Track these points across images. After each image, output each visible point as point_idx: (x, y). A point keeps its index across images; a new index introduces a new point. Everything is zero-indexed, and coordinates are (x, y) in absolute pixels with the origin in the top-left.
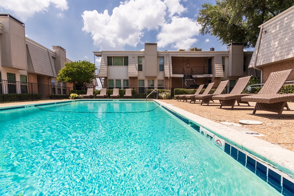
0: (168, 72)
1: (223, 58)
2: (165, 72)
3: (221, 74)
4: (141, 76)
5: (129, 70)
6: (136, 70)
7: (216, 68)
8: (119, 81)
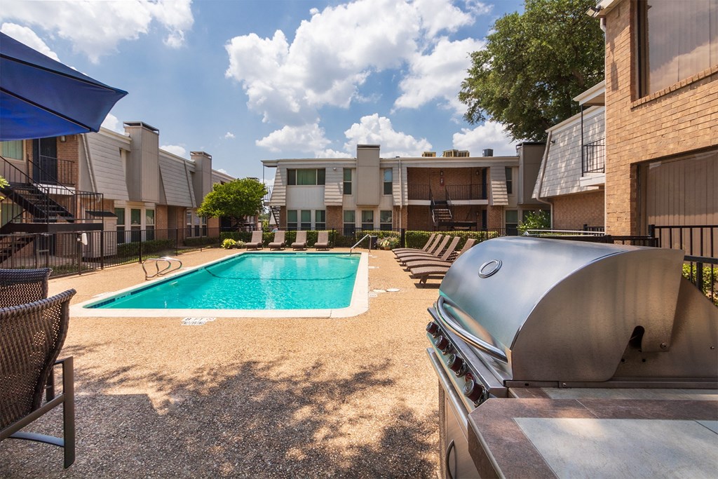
0: (400, 197)
1: (508, 170)
2: (395, 197)
3: (503, 200)
4: (349, 203)
5: (326, 193)
6: (339, 193)
7: (493, 189)
8: (306, 213)
